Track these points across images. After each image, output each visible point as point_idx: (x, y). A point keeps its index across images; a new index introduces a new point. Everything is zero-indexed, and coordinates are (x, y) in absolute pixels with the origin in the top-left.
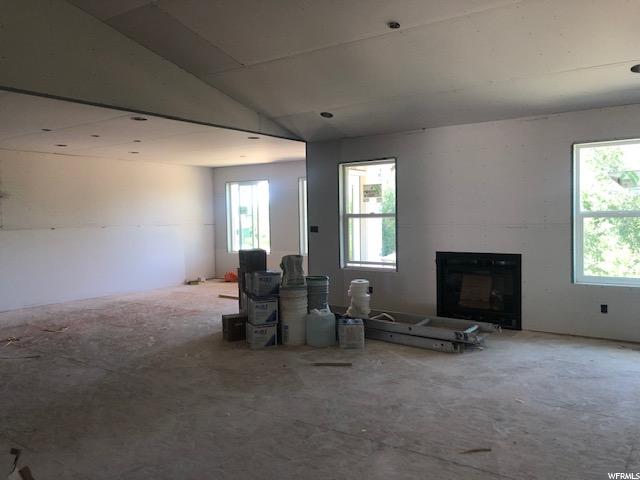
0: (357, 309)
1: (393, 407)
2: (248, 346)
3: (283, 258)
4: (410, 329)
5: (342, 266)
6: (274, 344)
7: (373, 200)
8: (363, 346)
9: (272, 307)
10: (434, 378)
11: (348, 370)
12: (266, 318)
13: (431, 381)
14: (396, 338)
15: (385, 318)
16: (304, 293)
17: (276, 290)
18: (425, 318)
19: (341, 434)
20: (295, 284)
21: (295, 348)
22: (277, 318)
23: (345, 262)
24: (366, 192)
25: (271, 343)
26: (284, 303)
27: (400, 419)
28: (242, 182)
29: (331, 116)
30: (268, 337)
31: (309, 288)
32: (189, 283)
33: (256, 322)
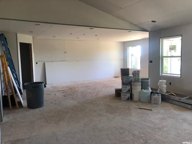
0: (161, 90)
1: (159, 129)
2: (121, 99)
3: (133, 72)
4: (180, 99)
5: (160, 75)
6: (129, 99)
7: (173, 51)
8: (160, 103)
9: (129, 87)
10: (182, 119)
11: (150, 112)
12: (126, 91)
13: (181, 121)
14: (174, 102)
15: (172, 95)
16: (140, 84)
17: (131, 82)
18: (188, 96)
19: (134, 135)
20: (137, 80)
21: (136, 102)
22: (130, 91)
23: (162, 73)
24: (170, 48)
25: (128, 99)
26: (133, 87)
27: (160, 133)
28: (132, 46)
29: (155, 22)
30: (127, 97)
31: (142, 82)
32: (115, 77)
33: (123, 92)
